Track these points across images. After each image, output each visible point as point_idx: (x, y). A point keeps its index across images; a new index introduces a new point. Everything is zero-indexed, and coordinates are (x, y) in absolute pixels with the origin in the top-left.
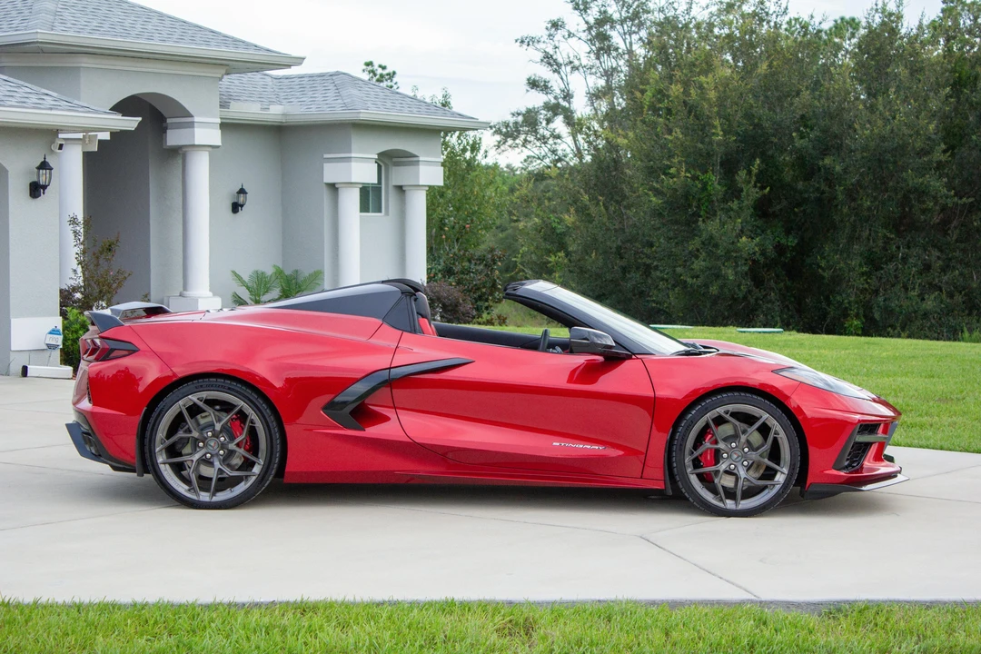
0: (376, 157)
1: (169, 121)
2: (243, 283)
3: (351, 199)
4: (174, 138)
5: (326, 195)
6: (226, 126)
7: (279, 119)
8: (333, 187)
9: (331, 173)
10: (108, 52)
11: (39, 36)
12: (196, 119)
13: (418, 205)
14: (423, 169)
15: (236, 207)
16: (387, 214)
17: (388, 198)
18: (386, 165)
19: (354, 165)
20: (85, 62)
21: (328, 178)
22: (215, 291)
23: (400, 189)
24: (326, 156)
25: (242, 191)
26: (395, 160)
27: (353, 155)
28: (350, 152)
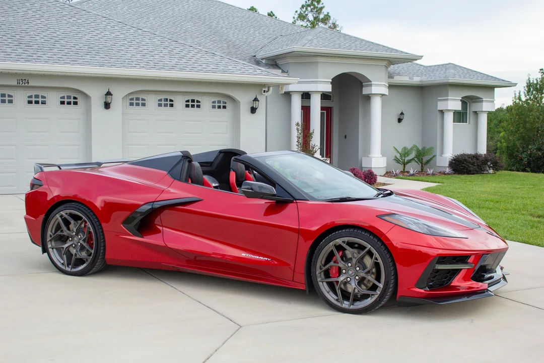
0: (461, 99)
1: (363, 84)
2: (398, 152)
3: (449, 117)
4: (365, 91)
5: (439, 115)
6: (391, 86)
7: (418, 83)
8: (442, 112)
9: (441, 106)
10: (331, 55)
11: (295, 49)
12: (373, 83)
13: (483, 120)
14: (484, 104)
15: (400, 120)
16: (469, 123)
17: (470, 117)
18: (469, 102)
19: (449, 102)
20: (320, 59)
21: (440, 108)
22: (383, 154)
23: (476, 113)
24: (439, 98)
25: (402, 114)
26: (473, 100)
27: (449, 98)
28: (448, 97)
